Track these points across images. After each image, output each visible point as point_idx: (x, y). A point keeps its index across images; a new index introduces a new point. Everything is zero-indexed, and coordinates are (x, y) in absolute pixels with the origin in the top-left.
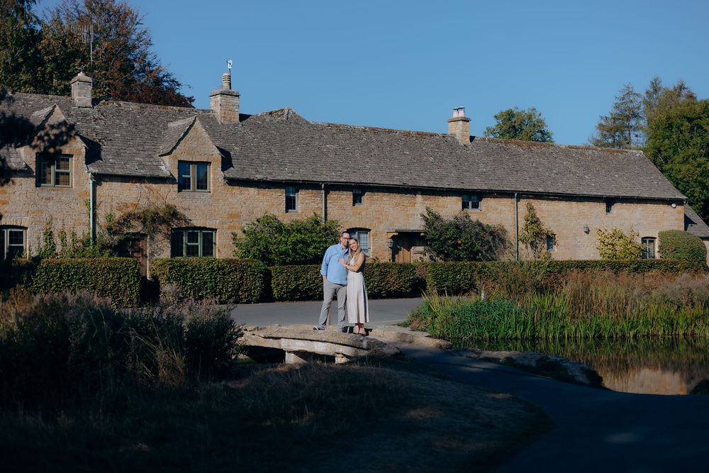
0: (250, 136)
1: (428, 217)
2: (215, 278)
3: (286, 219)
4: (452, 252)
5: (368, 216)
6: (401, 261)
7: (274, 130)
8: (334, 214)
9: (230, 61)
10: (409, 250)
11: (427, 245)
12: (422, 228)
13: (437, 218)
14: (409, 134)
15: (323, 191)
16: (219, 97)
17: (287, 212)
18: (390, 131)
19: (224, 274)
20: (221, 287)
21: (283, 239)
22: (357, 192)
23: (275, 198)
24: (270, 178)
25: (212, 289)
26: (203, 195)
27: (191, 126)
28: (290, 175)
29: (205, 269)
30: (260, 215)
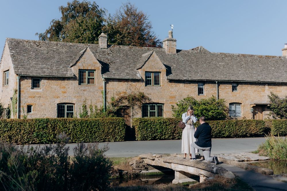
0: (181, 59)
1: (272, 97)
2: (162, 127)
3: (199, 98)
4: (285, 114)
5: (240, 97)
6: (258, 119)
7: (193, 56)
8: (222, 96)
9: (172, 25)
10: (262, 113)
11: (271, 110)
12: (268, 103)
13: (277, 97)
14: (262, 56)
15: (217, 85)
16: (167, 42)
17: (199, 95)
18: (252, 56)
19: (166, 125)
20: (165, 131)
21: (196, 108)
22: (234, 85)
23: (193, 89)
24: (190, 79)
25: (160, 133)
26: (157, 87)
27: (151, 55)
28: (200, 77)
29: (157, 123)
30: (186, 97)
